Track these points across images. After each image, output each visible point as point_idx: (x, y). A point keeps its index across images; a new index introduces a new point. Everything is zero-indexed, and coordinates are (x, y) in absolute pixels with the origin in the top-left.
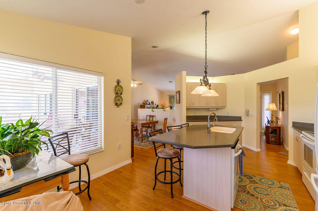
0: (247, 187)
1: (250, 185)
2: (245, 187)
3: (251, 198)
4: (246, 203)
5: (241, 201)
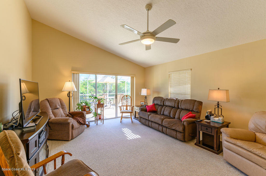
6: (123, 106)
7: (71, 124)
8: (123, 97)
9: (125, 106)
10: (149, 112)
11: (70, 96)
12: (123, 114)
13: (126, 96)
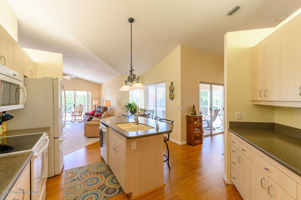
0: (104, 178)
1: (103, 182)
2: (105, 176)
3: (97, 171)
4: (98, 166)
5: (102, 166)
13: (80, 105)
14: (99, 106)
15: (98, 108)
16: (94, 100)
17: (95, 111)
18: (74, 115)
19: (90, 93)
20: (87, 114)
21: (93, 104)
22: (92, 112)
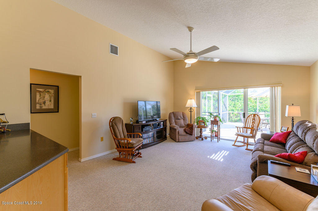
6: (247, 128)
7: (177, 130)
8: (249, 116)
9: (249, 128)
10: (271, 141)
11: (191, 111)
12: (239, 137)
13: (253, 115)
14: (302, 123)
15: (298, 127)
16: (287, 106)
17: (288, 134)
18: (241, 133)
19: (279, 90)
20: (266, 137)
21: (286, 115)
22: (280, 136)
